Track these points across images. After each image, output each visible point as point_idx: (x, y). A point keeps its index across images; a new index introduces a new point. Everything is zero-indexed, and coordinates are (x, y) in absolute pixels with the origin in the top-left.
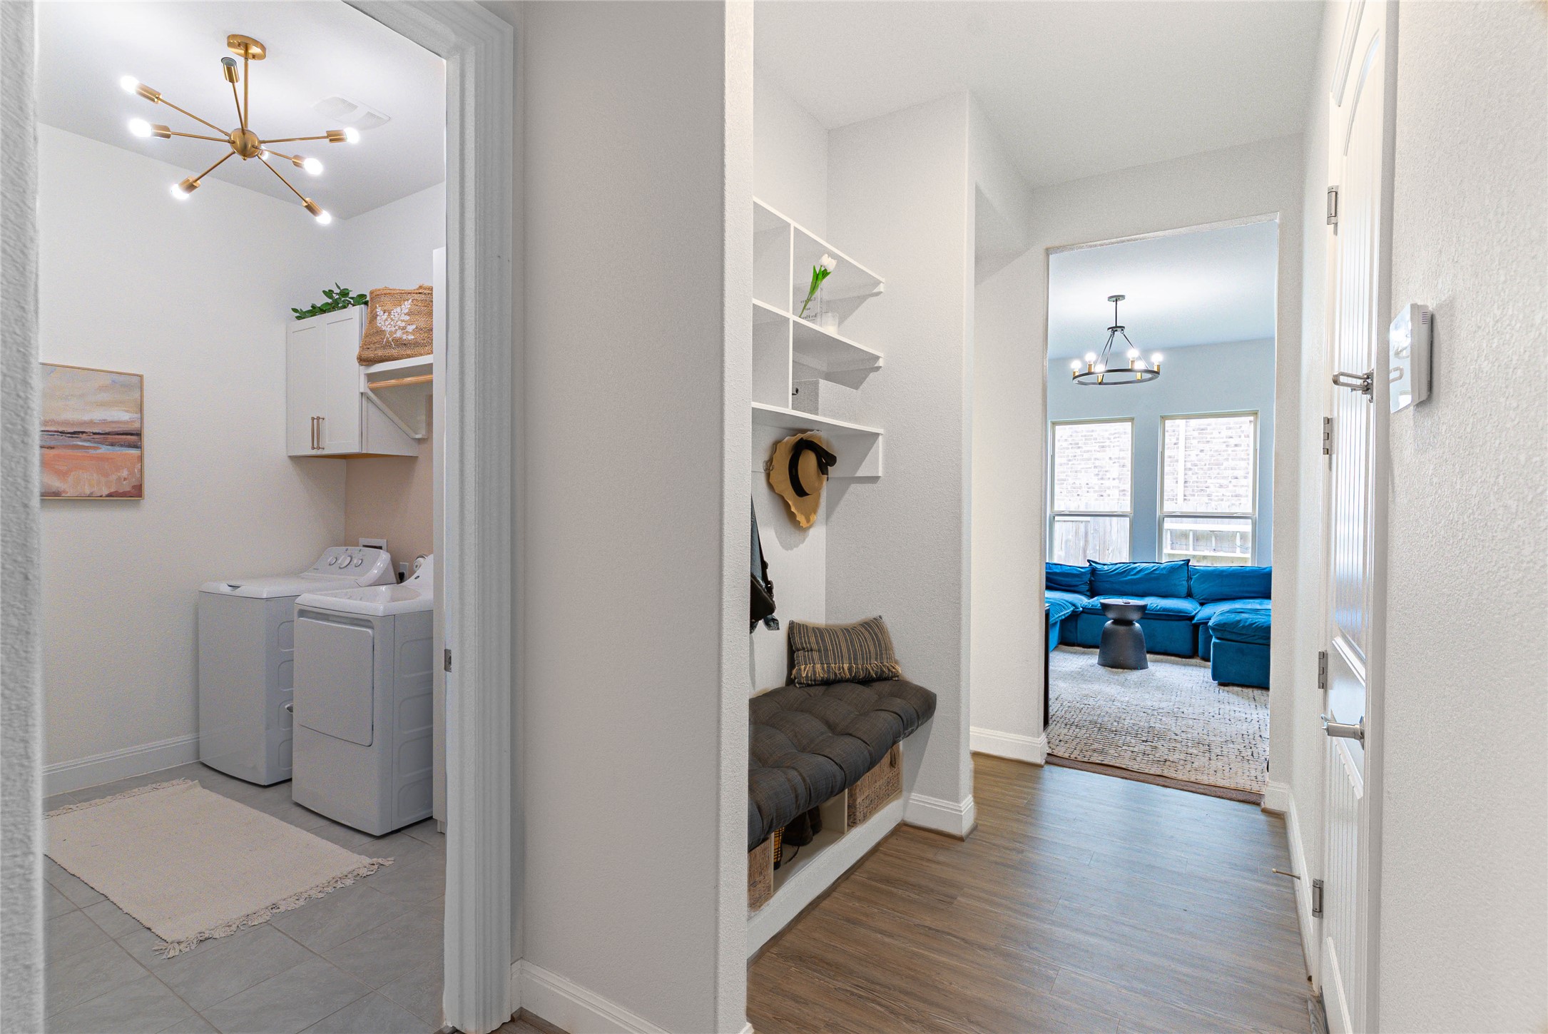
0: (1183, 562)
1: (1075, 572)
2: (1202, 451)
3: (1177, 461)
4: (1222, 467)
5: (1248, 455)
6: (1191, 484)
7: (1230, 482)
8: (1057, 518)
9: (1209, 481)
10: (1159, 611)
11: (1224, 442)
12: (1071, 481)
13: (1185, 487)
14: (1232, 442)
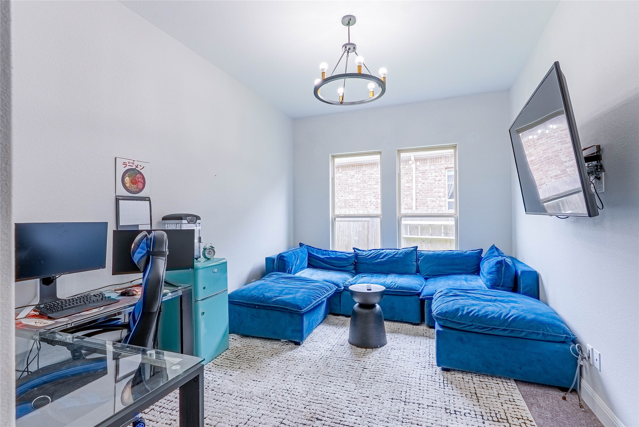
0: (413, 249)
1: (345, 257)
2: (423, 183)
3: (412, 189)
4: (433, 192)
5: (445, 185)
6: (419, 200)
7: (437, 199)
8: (337, 219)
9: (427, 199)
10: (396, 288)
11: (434, 179)
12: (362, 200)
13: (416, 202)
14: (438, 178)
